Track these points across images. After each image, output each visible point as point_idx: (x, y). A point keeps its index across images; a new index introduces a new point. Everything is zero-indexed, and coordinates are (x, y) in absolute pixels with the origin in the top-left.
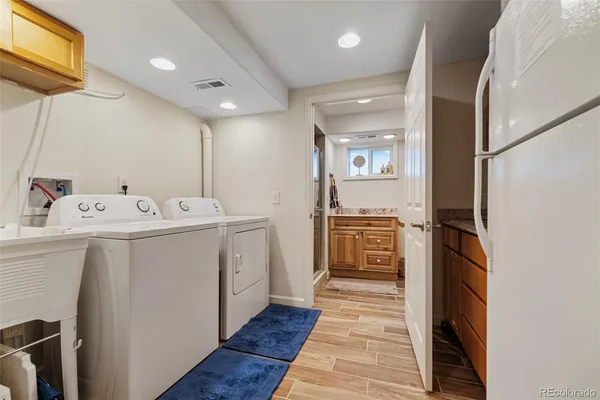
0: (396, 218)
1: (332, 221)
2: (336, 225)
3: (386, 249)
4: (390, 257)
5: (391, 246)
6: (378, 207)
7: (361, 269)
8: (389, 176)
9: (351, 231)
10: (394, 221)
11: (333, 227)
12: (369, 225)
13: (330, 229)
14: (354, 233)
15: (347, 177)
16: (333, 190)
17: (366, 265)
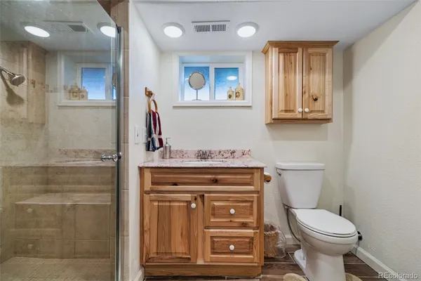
0: (262, 169)
1: (148, 175)
2: (153, 183)
3: (244, 226)
4: (252, 238)
5: (252, 220)
6: (223, 148)
7: (200, 262)
8: (239, 102)
9: (182, 194)
10: (257, 175)
11: (148, 186)
12: (216, 182)
13: (143, 193)
14: (188, 197)
15: (180, 102)
16: (153, 120)
17: (209, 256)
